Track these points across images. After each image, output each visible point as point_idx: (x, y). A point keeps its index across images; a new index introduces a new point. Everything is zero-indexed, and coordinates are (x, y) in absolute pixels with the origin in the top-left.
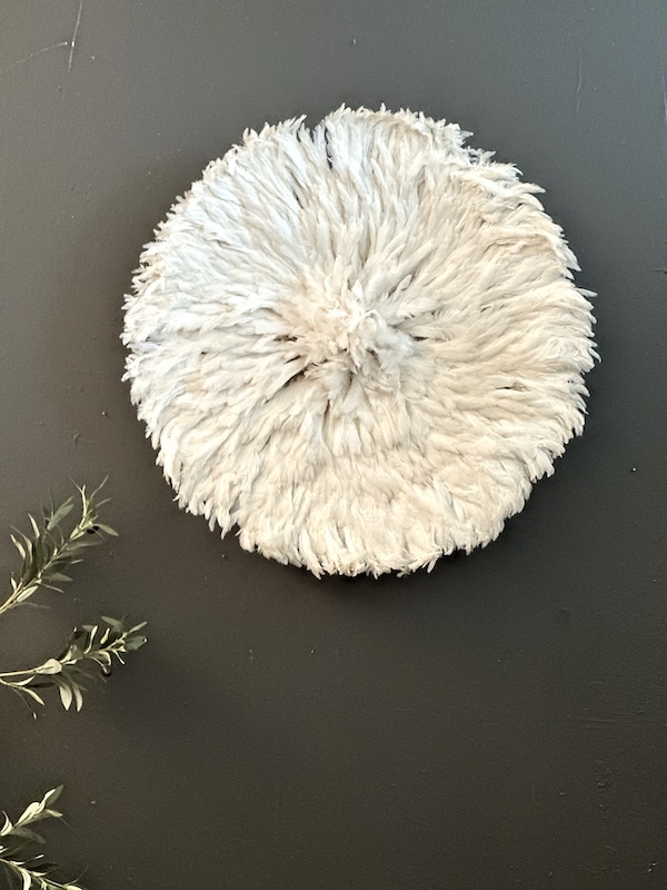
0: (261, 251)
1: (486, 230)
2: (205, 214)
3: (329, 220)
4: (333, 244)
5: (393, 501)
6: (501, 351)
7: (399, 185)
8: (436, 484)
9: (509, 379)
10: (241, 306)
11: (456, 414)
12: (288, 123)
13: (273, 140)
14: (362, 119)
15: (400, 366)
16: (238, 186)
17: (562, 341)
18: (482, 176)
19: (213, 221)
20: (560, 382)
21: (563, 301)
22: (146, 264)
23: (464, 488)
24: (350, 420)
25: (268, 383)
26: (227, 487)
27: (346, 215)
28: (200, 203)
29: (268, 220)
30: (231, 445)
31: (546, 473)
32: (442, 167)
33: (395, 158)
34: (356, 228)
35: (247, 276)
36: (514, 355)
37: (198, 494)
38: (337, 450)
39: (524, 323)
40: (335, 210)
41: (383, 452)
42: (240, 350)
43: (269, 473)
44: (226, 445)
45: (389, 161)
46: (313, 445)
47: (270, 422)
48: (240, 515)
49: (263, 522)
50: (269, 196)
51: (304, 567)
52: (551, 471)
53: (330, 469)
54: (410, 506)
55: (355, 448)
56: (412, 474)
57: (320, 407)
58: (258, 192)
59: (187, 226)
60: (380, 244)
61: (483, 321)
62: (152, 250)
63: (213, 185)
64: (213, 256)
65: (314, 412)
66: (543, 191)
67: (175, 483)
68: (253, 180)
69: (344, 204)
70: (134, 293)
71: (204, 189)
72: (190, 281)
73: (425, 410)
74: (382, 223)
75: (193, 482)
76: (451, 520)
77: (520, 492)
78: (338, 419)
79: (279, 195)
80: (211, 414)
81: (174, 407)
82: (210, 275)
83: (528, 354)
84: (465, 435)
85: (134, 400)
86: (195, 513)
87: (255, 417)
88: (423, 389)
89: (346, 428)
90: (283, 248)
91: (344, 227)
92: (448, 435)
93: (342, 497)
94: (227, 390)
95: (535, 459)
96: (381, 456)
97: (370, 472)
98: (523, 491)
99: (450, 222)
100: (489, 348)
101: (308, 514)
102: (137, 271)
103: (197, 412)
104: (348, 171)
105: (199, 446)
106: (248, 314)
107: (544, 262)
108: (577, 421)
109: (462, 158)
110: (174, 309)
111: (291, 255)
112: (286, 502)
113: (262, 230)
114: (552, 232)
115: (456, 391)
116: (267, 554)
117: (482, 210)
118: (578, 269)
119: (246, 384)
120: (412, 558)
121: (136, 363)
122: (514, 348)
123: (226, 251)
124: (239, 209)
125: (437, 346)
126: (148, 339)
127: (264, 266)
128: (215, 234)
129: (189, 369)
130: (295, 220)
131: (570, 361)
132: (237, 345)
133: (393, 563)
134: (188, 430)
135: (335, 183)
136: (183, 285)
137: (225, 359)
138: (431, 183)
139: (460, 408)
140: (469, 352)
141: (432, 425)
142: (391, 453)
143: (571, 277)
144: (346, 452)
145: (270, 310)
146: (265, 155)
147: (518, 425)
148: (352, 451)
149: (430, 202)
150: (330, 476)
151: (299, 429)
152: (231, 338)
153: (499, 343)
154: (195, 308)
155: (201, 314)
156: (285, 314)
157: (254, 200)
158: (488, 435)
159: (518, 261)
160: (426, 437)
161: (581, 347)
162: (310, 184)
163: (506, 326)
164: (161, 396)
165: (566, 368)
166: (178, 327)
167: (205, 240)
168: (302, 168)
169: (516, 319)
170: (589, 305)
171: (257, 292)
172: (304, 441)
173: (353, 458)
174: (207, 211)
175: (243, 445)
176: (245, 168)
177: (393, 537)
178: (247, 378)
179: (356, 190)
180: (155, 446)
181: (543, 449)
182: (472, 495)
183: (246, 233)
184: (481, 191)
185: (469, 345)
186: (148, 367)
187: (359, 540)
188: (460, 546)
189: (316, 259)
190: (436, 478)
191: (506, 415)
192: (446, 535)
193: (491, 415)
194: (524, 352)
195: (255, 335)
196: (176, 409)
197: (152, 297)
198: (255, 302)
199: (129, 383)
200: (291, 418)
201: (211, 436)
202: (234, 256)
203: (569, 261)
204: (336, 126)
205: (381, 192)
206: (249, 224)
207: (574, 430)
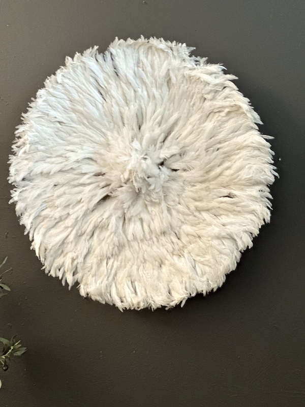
0: (83, 126)
1: (207, 104)
2: (49, 107)
3: (118, 105)
4: (122, 118)
5: (162, 265)
6: (220, 175)
7: (156, 81)
8: (186, 255)
9: (226, 191)
10: (73, 157)
11: (197, 214)
12: (88, 51)
13: (82, 61)
14: (130, 45)
15: (163, 187)
16: (66, 89)
17: (255, 167)
18: (202, 72)
19: (55, 110)
20: (254, 191)
21: (253, 143)
22: (19, 137)
23: (202, 257)
24: (137, 219)
25: (90, 201)
26: (70, 260)
27: (128, 102)
28: (44, 101)
29: (85, 108)
30: (71, 237)
31: (248, 247)
32: (179, 69)
33: (152, 67)
34: (134, 108)
35: (77, 140)
36: (227, 176)
37: (55, 265)
38: (130, 237)
39: (233, 157)
40: (121, 99)
41: (156, 238)
42: (76, 182)
43: (94, 252)
44: (69, 237)
45: (149, 69)
46: (116, 235)
47: (93, 222)
48: (79, 276)
49: (90, 279)
50: (84, 94)
51: (114, 305)
52: (251, 245)
53: (127, 248)
54: (171, 268)
55: (140, 235)
56: (172, 249)
57: (119, 213)
58: (77, 92)
59: (39, 114)
60: (148, 117)
61: (208, 157)
62: (21, 129)
63: (51, 90)
64: (56, 130)
65: (117, 215)
66: (237, 78)
67: (42, 259)
68: (74, 86)
69: (126, 95)
70: (14, 154)
71: (47, 93)
72: (44, 145)
73: (178, 212)
74: (148, 105)
75: (52, 258)
76: (195, 275)
77: (234, 258)
78: (130, 219)
79: (90, 93)
80: (61, 219)
81: (41, 216)
82: (56, 141)
83: (235, 176)
84: (201, 226)
85: (18, 214)
86: (54, 276)
87: (85, 220)
88: (177, 199)
89: (135, 224)
90: (95, 123)
91: (127, 108)
92: (192, 226)
93: (134, 264)
94: (69, 205)
95: (241, 238)
96: (155, 239)
97: (149, 249)
98: (236, 257)
99: (187, 101)
100: (212, 174)
101: (115, 274)
102: (15, 142)
103: (53, 219)
104: (126, 76)
105: (55, 238)
106: (77, 162)
107: (241, 120)
108: (265, 214)
109: (190, 63)
110: (37, 161)
111: (99, 126)
112: (104, 268)
113: (82, 114)
114: (243, 102)
115: (195, 200)
116: (93, 298)
117: (203, 92)
118: (261, 123)
119: (79, 202)
120: (172, 299)
121: (17, 193)
122: (227, 173)
123: (64, 127)
124: (68, 102)
125: (184, 174)
126: (24, 179)
127: (86, 134)
128: (56, 117)
129: (48, 195)
130: (100, 106)
131: (259, 178)
132: (74, 180)
133: (162, 302)
134: (49, 229)
135: (120, 83)
136: (41, 148)
137: (66, 188)
138: (174, 80)
139: (199, 210)
140: (202, 176)
141: (183, 220)
142: (161, 238)
143: (257, 128)
144: (135, 238)
145: (90, 159)
146: (79, 70)
147: (232, 218)
148: (138, 237)
149: (174, 90)
150: (127, 253)
151: (108, 225)
152: (70, 176)
153: (218, 170)
154: (48, 160)
155: (52, 163)
156: (99, 161)
157: (76, 96)
158: (214, 225)
159: (227, 121)
160: (180, 227)
161: (266, 170)
162: (106, 85)
163: (222, 160)
164: (33, 211)
165: (257, 183)
166: (40, 171)
167: (51, 121)
168: (101, 76)
169: (228, 156)
170: (268, 145)
171: (82, 149)
172: (111, 233)
173: (139, 242)
174: (50, 105)
175: (79, 236)
176: (69, 79)
177: (162, 287)
178: (79, 198)
179: (132, 87)
180: (31, 239)
181: (246, 232)
182: (206, 260)
183: (74, 115)
184: (201, 82)
185: (201, 173)
186: (25, 195)
187: (143, 289)
188: (200, 290)
189: (114, 128)
190: (186, 251)
191: (225, 213)
192: (192, 285)
193: (217, 214)
194: (232, 175)
195: (82, 174)
196: (42, 218)
197: (24, 155)
198: (81, 155)
199: (14, 204)
200: (104, 220)
201: (61, 232)
202: (68, 129)
203: (255, 119)
204: (116, 51)
205: (146, 87)
206: (75, 111)
207: (264, 220)
